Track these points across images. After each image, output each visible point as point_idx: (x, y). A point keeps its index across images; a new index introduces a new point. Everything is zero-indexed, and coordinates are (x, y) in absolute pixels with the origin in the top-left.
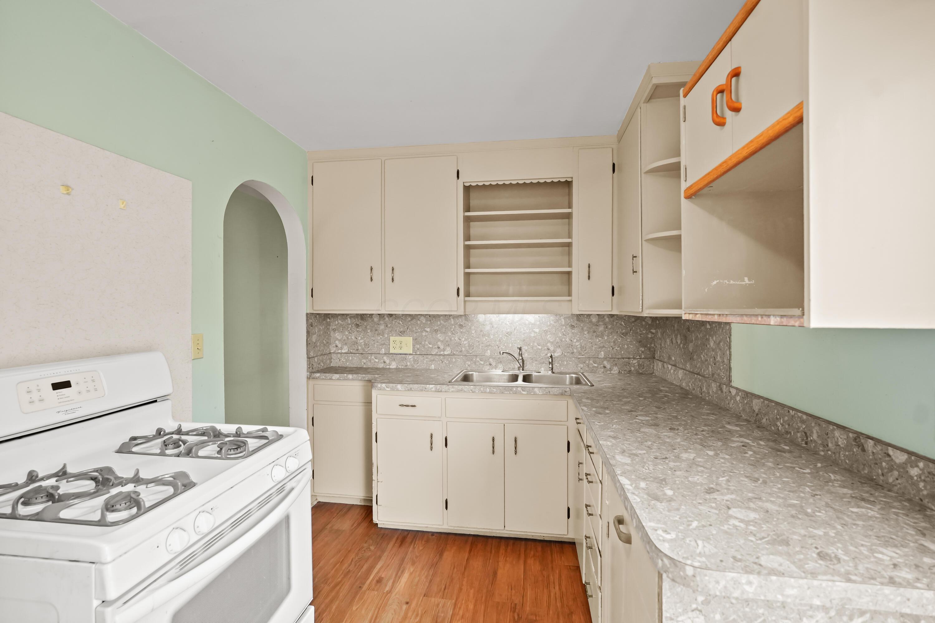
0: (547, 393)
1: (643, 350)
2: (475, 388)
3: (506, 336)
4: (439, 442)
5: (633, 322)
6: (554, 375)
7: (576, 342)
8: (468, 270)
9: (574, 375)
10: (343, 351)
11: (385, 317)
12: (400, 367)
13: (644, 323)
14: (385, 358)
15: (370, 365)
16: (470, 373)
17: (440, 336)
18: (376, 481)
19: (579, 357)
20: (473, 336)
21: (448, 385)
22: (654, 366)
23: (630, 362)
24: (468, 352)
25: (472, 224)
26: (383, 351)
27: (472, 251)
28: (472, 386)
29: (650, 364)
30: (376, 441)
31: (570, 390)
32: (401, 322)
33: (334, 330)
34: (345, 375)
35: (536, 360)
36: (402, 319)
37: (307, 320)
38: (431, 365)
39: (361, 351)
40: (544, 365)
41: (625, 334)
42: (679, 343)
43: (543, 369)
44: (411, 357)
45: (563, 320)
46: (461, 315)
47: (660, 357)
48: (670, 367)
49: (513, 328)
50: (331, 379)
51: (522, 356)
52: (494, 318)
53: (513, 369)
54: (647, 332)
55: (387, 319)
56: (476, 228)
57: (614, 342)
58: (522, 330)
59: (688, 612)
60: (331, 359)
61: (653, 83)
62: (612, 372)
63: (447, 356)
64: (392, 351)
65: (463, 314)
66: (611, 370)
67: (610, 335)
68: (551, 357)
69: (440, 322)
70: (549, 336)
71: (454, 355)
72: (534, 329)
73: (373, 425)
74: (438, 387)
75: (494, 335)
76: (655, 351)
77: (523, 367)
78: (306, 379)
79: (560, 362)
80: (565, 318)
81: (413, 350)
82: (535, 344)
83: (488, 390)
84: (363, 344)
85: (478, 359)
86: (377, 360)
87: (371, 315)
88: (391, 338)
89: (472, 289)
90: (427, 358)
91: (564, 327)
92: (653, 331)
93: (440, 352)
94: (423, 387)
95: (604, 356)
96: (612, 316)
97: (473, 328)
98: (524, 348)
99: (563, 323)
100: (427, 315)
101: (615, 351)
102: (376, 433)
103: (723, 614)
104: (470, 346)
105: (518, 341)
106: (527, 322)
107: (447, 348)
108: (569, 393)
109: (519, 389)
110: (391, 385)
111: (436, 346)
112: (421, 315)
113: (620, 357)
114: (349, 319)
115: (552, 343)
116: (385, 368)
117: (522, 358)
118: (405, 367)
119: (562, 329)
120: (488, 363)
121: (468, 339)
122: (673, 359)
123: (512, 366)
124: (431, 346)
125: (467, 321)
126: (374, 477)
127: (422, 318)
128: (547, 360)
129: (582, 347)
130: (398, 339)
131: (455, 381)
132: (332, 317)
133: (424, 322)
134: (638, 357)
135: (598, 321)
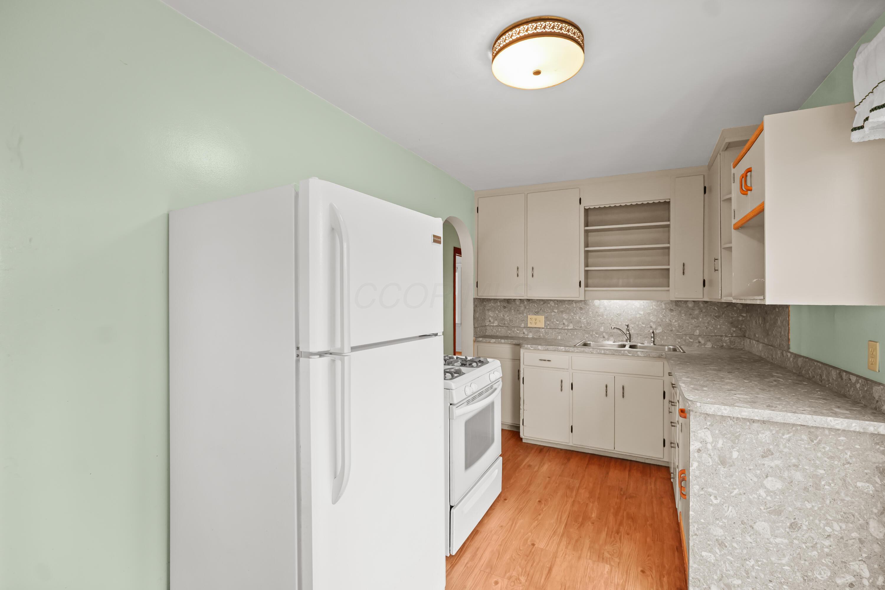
0: (648, 355)
1: (735, 329)
2: (593, 350)
3: (617, 316)
4: (567, 386)
5: (725, 307)
6: (655, 346)
7: (675, 322)
8: (587, 269)
9: (671, 347)
10: (495, 325)
11: (525, 301)
12: (535, 337)
13: (735, 308)
14: (524, 330)
15: (513, 335)
16: (588, 342)
17: (565, 316)
18: (523, 410)
19: (677, 334)
20: (590, 316)
21: (574, 347)
22: (744, 343)
23: (723, 338)
24: (586, 328)
25: (589, 234)
26: (523, 325)
27: (590, 253)
28: (591, 349)
29: (741, 341)
30: (523, 383)
31: (666, 354)
32: (536, 305)
33: (488, 310)
34: (499, 340)
35: (641, 335)
36: (537, 303)
37: (474, 303)
38: (558, 336)
39: (507, 325)
40: (647, 339)
41: (718, 317)
42: (760, 323)
43: (646, 342)
44: (543, 330)
45: (663, 305)
46: (581, 301)
47: (749, 335)
48: (754, 342)
49: (622, 310)
50: (489, 342)
51: (629, 331)
52: (606, 302)
53: (622, 341)
54: (738, 315)
55: (526, 303)
56: (592, 238)
57: (708, 323)
58: (629, 312)
59: (702, 429)
60: (486, 329)
61: (726, 142)
62: (706, 346)
63: (571, 330)
64: (529, 325)
65: (583, 299)
66: (705, 344)
67: (704, 318)
68: (653, 332)
69: (565, 305)
70: (651, 318)
71: (576, 329)
72: (639, 312)
73: (521, 372)
74: (567, 348)
75: (607, 316)
76: (745, 331)
77: (630, 339)
78: (473, 342)
79: (661, 337)
80: (665, 304)
81: (545, 326)
82: (640, 323)
83: (603, 352)
84: (508, 320)
85: (594, 333)
86: (518, 332)
87: (515, 300)
88: (529, 316)
89: (590, 281)
90: (555, 331)
91: (665, 311)
92: (745, 315)
93: (565, 327)
94: (556, 348)
95: (699, 333)
96: (706, 302)
97: (590, 310)
98: (631, 326)
99: (664, 307)
100: (555, 300)
101: (709, 330)
102: (523, 378)
103: (720, 431)
104: (588, 323)
105: (626, 321)
106: (634, 307)
107: (570, 324)
108: (664, 356)
109: (626, 352)
110: (534, 346)
111: (562, 323)
112: (551, 300)
113: (713, 335)
114: (499, 303)
115: (654, 322)
116: (524, 337)
117: (629, 333)
118: (539, 337)
119: (662, 312)
120: (602, 336)
121: (586, 318)
122: (757, 336)
123: (621, 338)
124: (558, 322)
125: (586, 305)
126: (521, 407)
127: (552, 302)
128: (650, 335)
129: (679, 326)
130: (534, 317)
131: (578, 346)
132: (487, 301)
133: (553, 305)
134: (730, 335)
135: (694, 307)
